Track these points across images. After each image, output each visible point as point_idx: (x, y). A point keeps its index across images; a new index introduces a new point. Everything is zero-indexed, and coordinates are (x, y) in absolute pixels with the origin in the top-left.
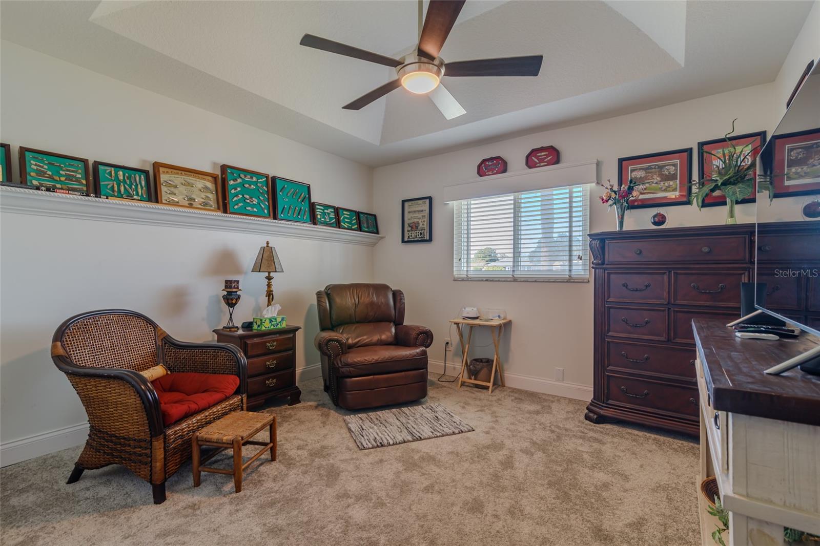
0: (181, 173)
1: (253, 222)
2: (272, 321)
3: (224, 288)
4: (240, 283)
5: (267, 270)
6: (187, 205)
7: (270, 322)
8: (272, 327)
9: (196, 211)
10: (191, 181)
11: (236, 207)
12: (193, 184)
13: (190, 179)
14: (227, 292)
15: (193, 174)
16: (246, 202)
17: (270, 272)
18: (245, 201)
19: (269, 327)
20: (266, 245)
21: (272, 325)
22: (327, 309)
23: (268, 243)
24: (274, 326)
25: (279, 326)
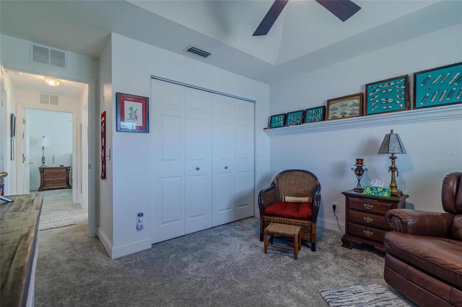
0: (341, 101)
1: (383, 117)
2: (373, 190)
3: (356, 164)
4: (364, 161)
5: (383, 151)
6: (342, 117)
7: (371, 190)
8: (373, 194)
9: (347, 119)
10: (344, 103)
11: (373, 110)
12: (346, 104)
13: (345, 102)
14: (357, 166)
15: (346, 99)
16: (383, 103)
17: (394, 153)
18: (381, 103)
19: (370, 193)
20: (391, 132)
21: (373, 192)
22: (453, 191)
23: (392, 131)
24: (375, 194)
25: (380, 195)
